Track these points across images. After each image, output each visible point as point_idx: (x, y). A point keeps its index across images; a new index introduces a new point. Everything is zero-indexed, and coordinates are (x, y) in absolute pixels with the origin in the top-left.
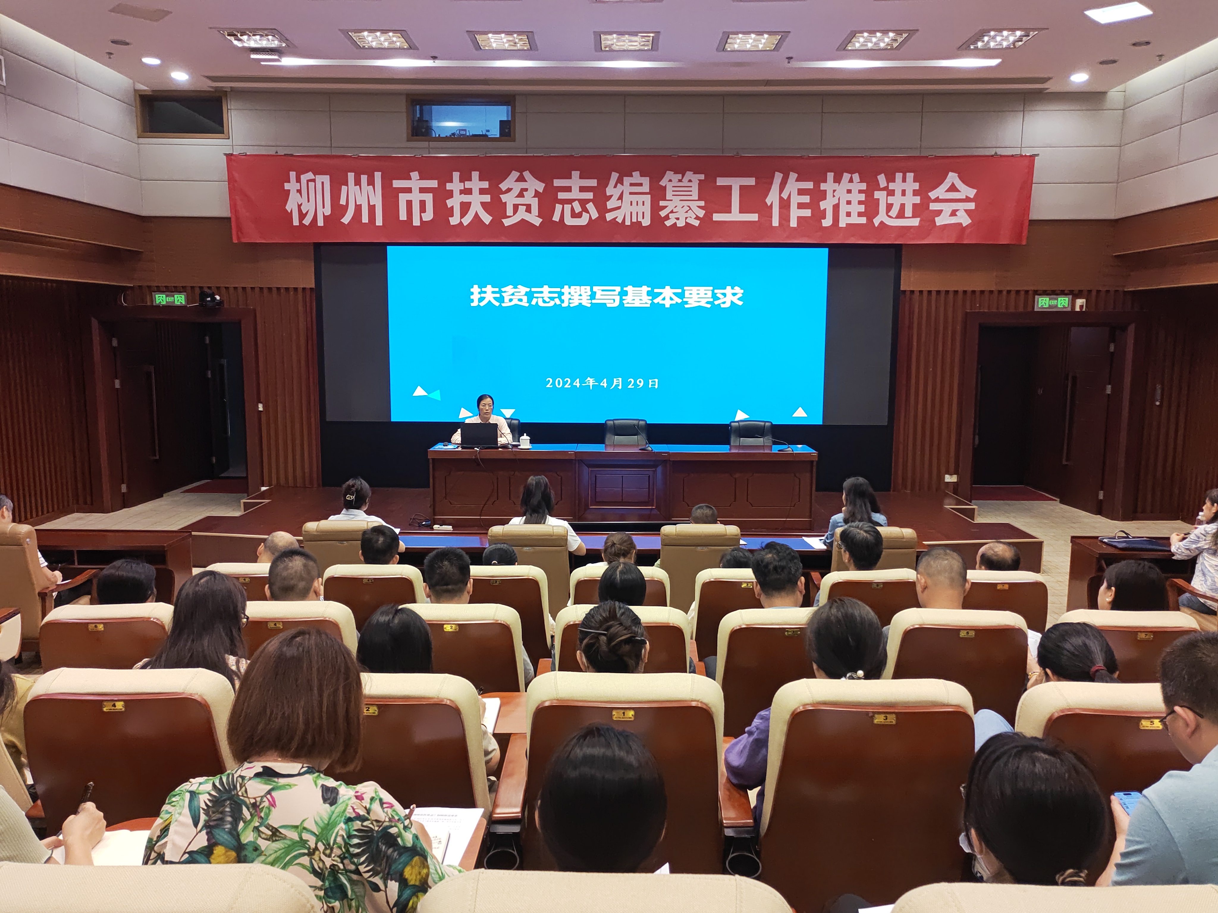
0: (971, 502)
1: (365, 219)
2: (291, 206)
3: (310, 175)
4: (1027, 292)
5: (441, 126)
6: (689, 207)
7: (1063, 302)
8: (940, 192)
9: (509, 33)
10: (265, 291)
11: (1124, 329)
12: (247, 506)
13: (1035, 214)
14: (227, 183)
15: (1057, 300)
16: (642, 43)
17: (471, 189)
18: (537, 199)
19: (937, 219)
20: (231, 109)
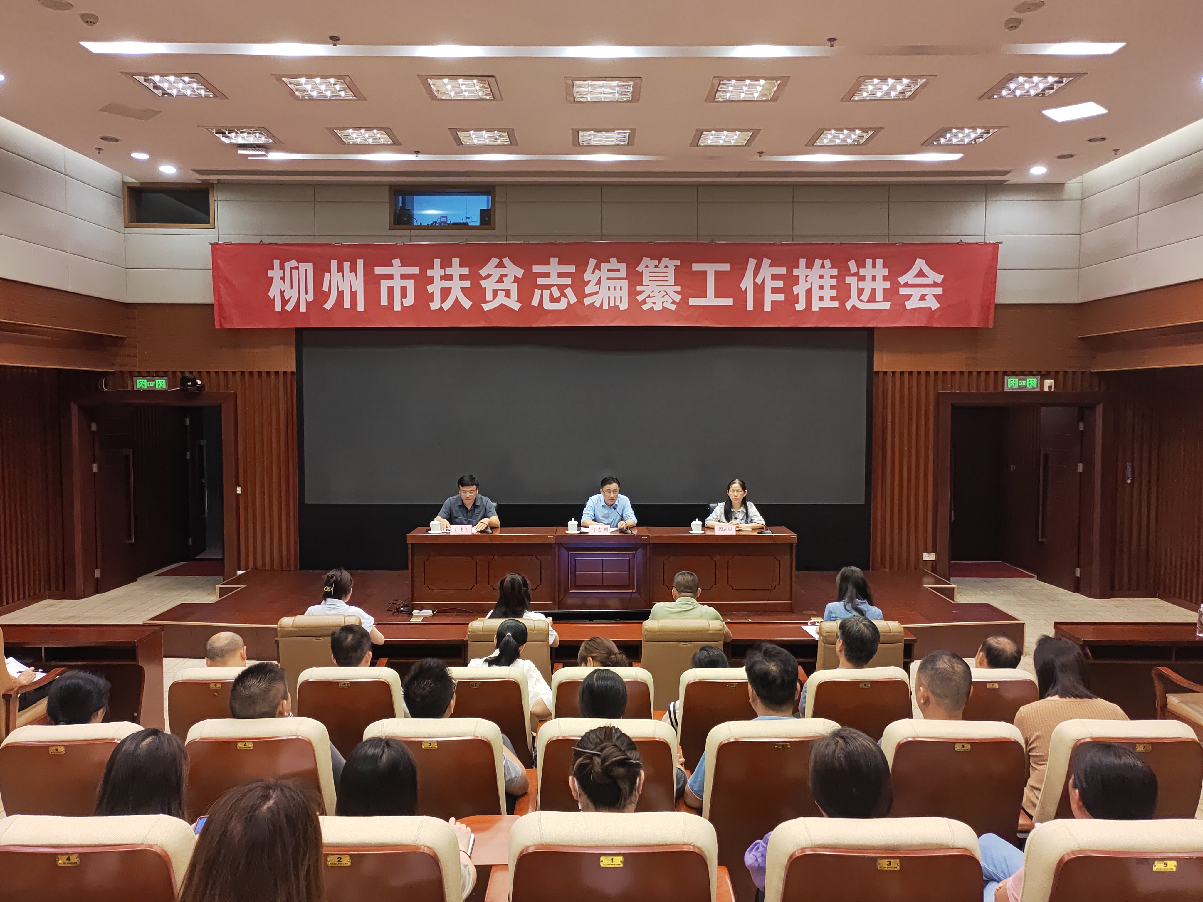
0: (949, 581)
1: (347, 305)
2: (274, 292)
3: (294, 263)
4: (996, 373)
5: (424, 214)
6: (665, 291)
7: (1031, 383)
8: (908, 277)
9: (489, 130)
10: (247, 375)
11: (1092, 408)
12: (222, 591)
13: (1000, 299)
14: (211, 271)
15: (1026, 380)
16: (619, 139)
17: (452, 275)
18: (516, 284)
19: (906, 303)
20: (217, 201)
